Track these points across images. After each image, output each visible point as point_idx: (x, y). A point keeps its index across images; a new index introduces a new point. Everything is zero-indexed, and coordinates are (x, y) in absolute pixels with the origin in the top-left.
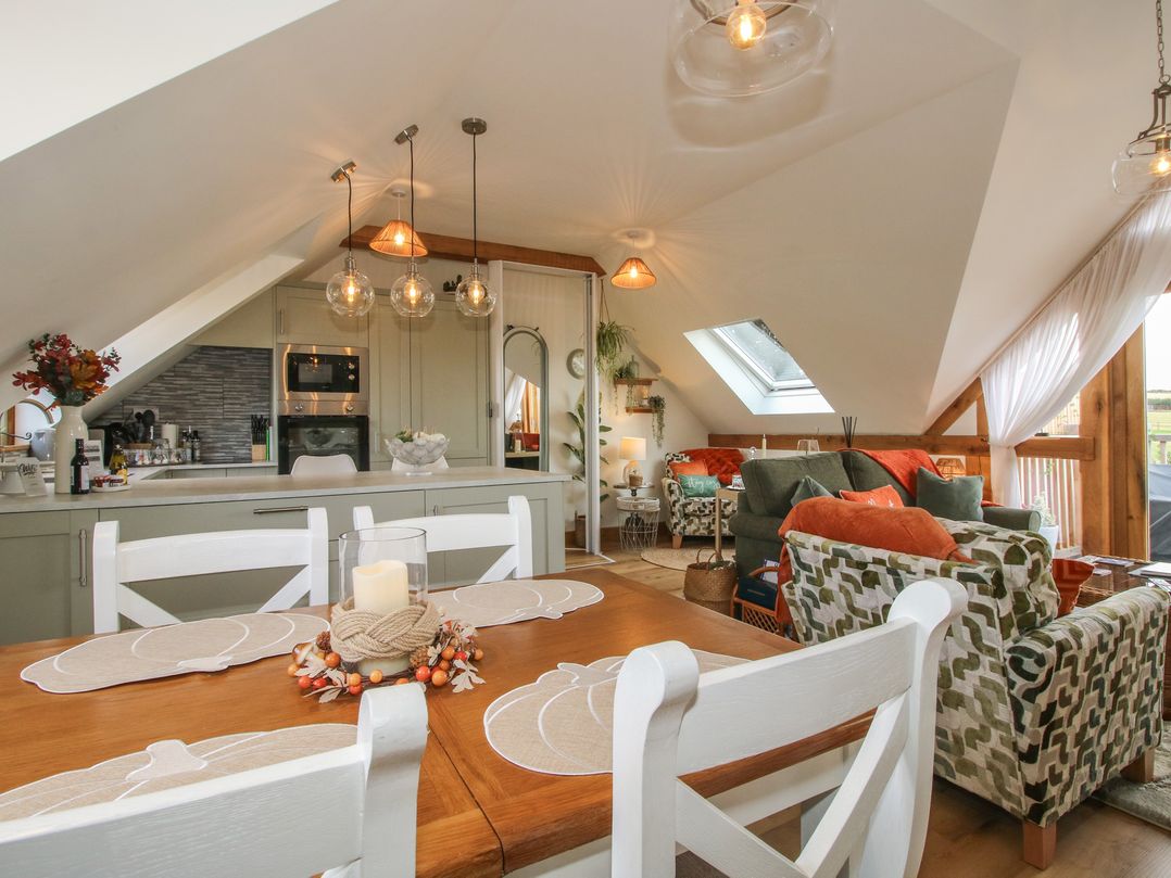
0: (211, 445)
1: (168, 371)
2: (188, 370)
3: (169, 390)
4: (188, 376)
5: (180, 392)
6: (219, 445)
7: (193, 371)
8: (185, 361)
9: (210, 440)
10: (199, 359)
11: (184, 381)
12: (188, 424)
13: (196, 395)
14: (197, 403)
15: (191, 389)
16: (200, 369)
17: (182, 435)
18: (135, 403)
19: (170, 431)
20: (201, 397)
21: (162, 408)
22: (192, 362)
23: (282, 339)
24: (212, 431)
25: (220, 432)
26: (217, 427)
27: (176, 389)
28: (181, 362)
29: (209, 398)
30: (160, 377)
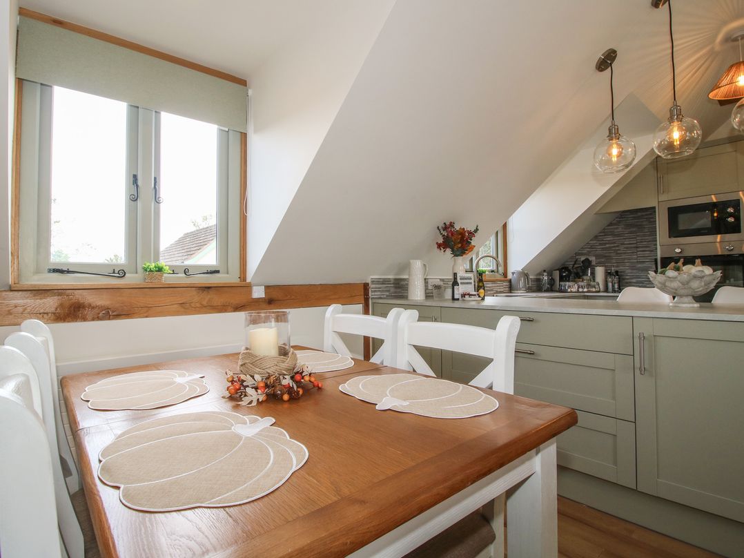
0: (628, 281)
1: (600, 233)
2: (612, 230)
3: (601, 244)
4: (613, 234)
5: (607, 246)
6: (634, 280)
7: (616, 231)
8: (611, 224)
9: (627, 277)
10: (619, 222)
11: (610, 238)
12: (611, 266)
13: (617, 246)
14: (619, 252)
15: (615, 243)
16: (620, 229)
17: (608, 274)
18: (582, 254)
19: (600, 272)
20: (622, 248)
21: (597, 257)
22: (615, 224)
23: (663, 198)
24: (629, 271)
25: (635, 271)
26: (633, 268)
27: (606, 244)
28: (608, 226)
29: (627, 248)
30: (596, 237)
